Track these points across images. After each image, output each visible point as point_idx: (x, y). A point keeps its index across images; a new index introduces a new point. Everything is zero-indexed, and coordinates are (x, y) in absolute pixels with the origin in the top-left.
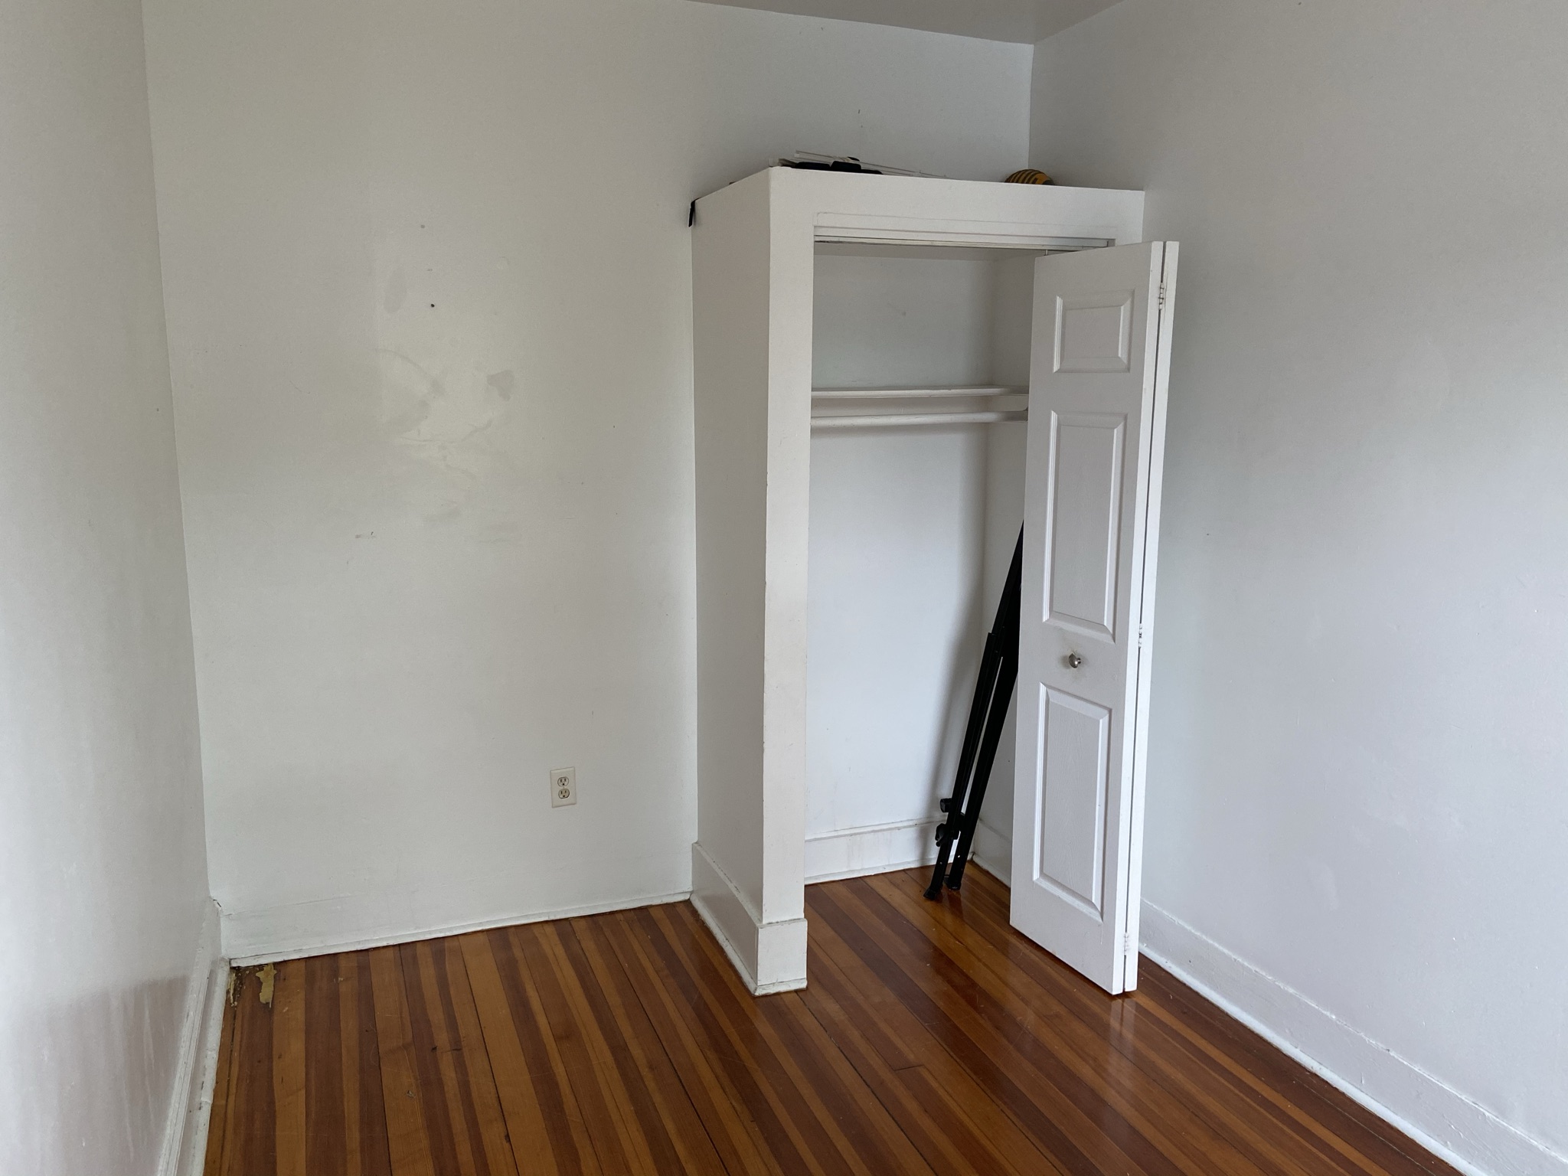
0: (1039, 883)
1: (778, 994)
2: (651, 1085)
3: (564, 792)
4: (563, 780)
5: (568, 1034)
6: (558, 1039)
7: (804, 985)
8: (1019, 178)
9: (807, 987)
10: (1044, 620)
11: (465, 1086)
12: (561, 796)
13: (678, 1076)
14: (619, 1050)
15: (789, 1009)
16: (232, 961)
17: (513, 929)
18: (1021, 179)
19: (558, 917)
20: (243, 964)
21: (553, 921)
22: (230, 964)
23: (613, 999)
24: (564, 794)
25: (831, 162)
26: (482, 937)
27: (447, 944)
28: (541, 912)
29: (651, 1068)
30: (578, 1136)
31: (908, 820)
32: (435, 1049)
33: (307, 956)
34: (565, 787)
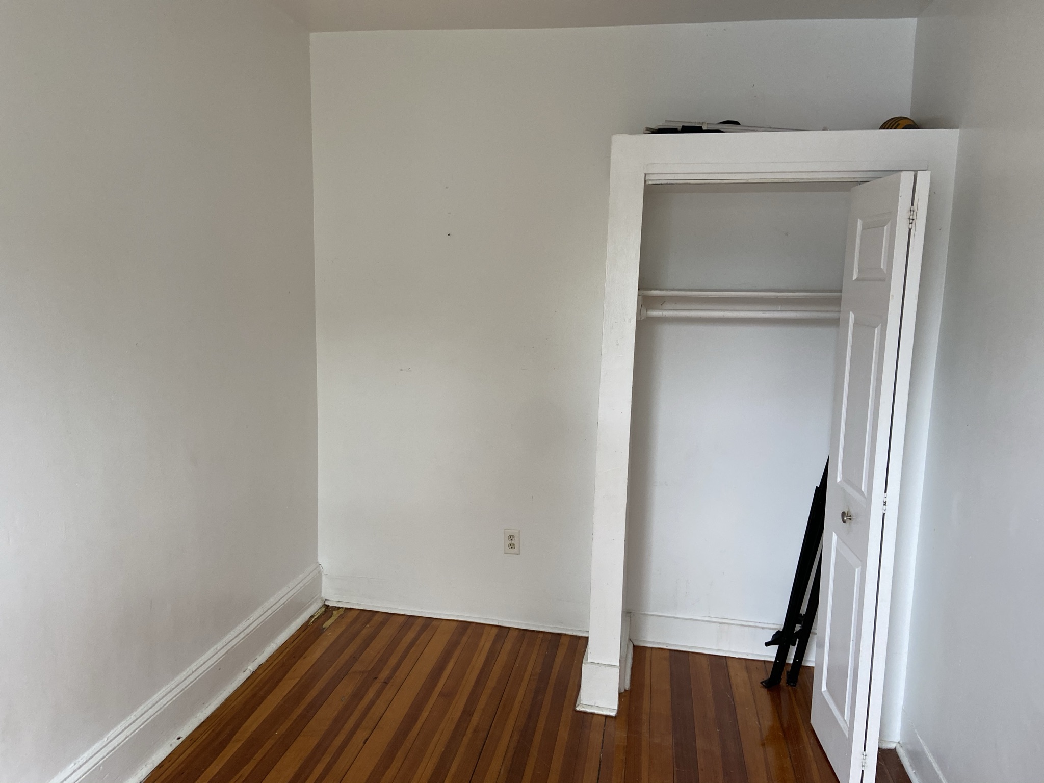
0: (824, 694)
1: (593, 714)
2: (466, 740)
3: (512, 545)
4: (511, 537)
5: (448, 696)
6: (441, 694)
7: (613, 714)
8: (889, 127)
9: (616, 716)
10: (838, 481)
11: (372, 703)
12: (510, 547)
13: (485, 742)
14: (467, 713)
15: (591, 726)
16: (326, 601)
17: (474, 625)
18: (890, 127)
19: (504, 625)
20: (331, 604)
21: (500, 626)
22: (325, 602)
23: (491, 683)
24: (512, 546)
25: (679, 126)
26: (455, 624)
27: (434, 623)
28: (495, 618)
29: (475, 731)
30: (400, 754)
31: (774, 624)
32: (376, 678)
33: (362, 608)
34: (513, 542)
